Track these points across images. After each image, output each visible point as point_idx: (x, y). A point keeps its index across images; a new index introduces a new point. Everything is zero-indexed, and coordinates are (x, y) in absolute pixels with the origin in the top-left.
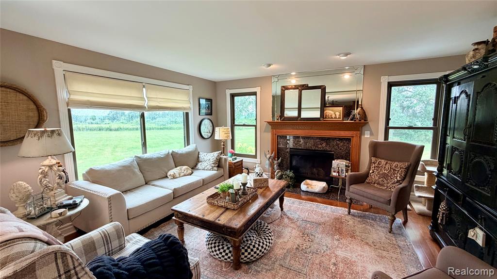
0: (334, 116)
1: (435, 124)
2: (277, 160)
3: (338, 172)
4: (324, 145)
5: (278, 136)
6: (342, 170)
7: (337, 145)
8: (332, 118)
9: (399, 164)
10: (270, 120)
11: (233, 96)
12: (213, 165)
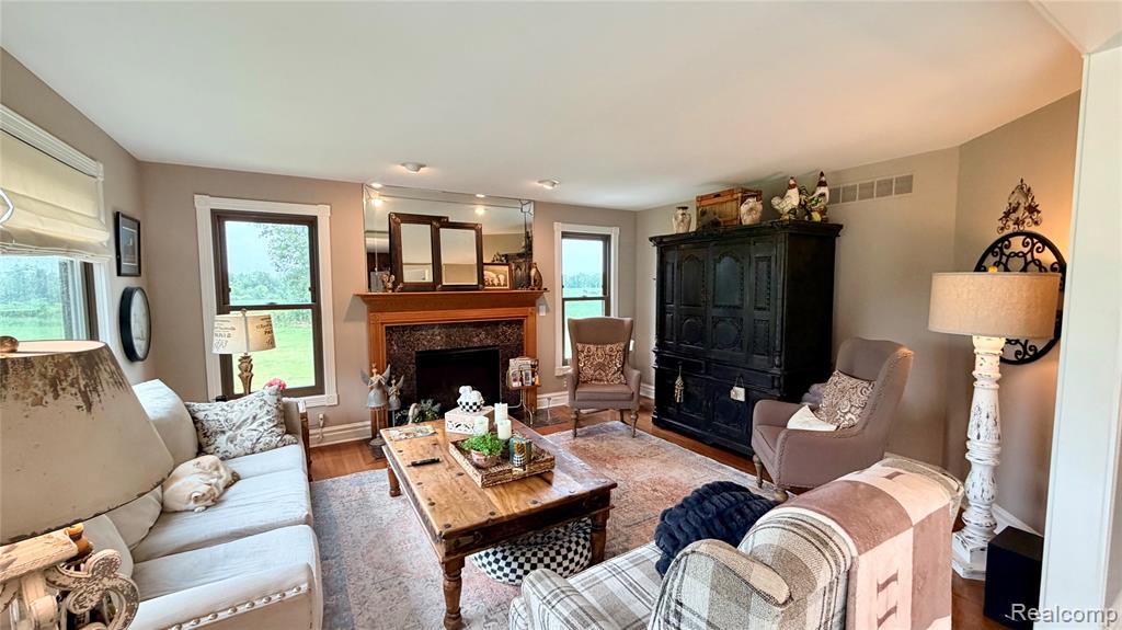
0: (496, 282)
1: (605, 293)
2: (395, 384)
3: (521, 380)
4: (483, 336)
5: (387, 328)
6: (527, 375)
7: (504, 333)
8: (494, 285)
9: (614, 346)
10: (364, 290)
11: (219, 218)
12: (279, 430)
